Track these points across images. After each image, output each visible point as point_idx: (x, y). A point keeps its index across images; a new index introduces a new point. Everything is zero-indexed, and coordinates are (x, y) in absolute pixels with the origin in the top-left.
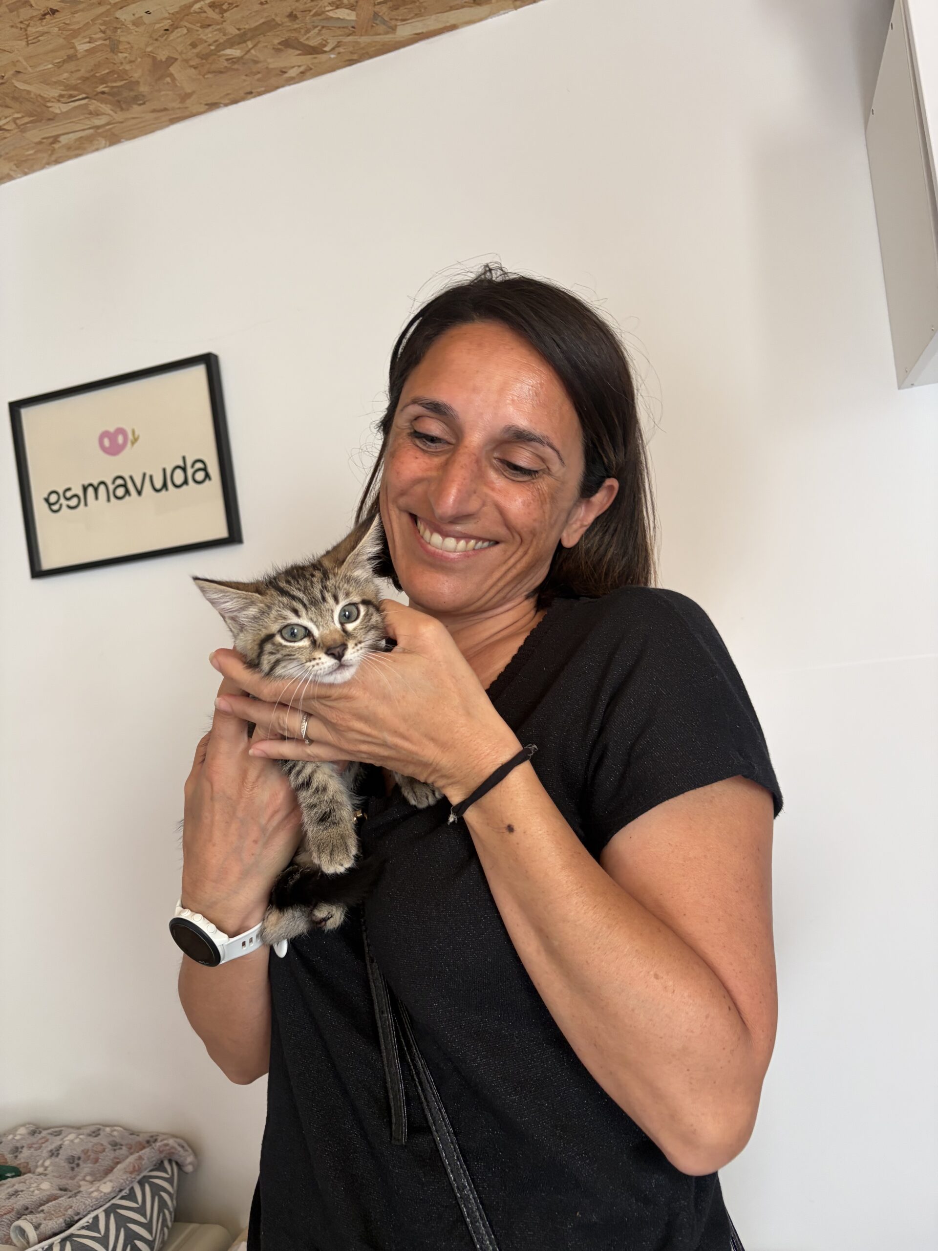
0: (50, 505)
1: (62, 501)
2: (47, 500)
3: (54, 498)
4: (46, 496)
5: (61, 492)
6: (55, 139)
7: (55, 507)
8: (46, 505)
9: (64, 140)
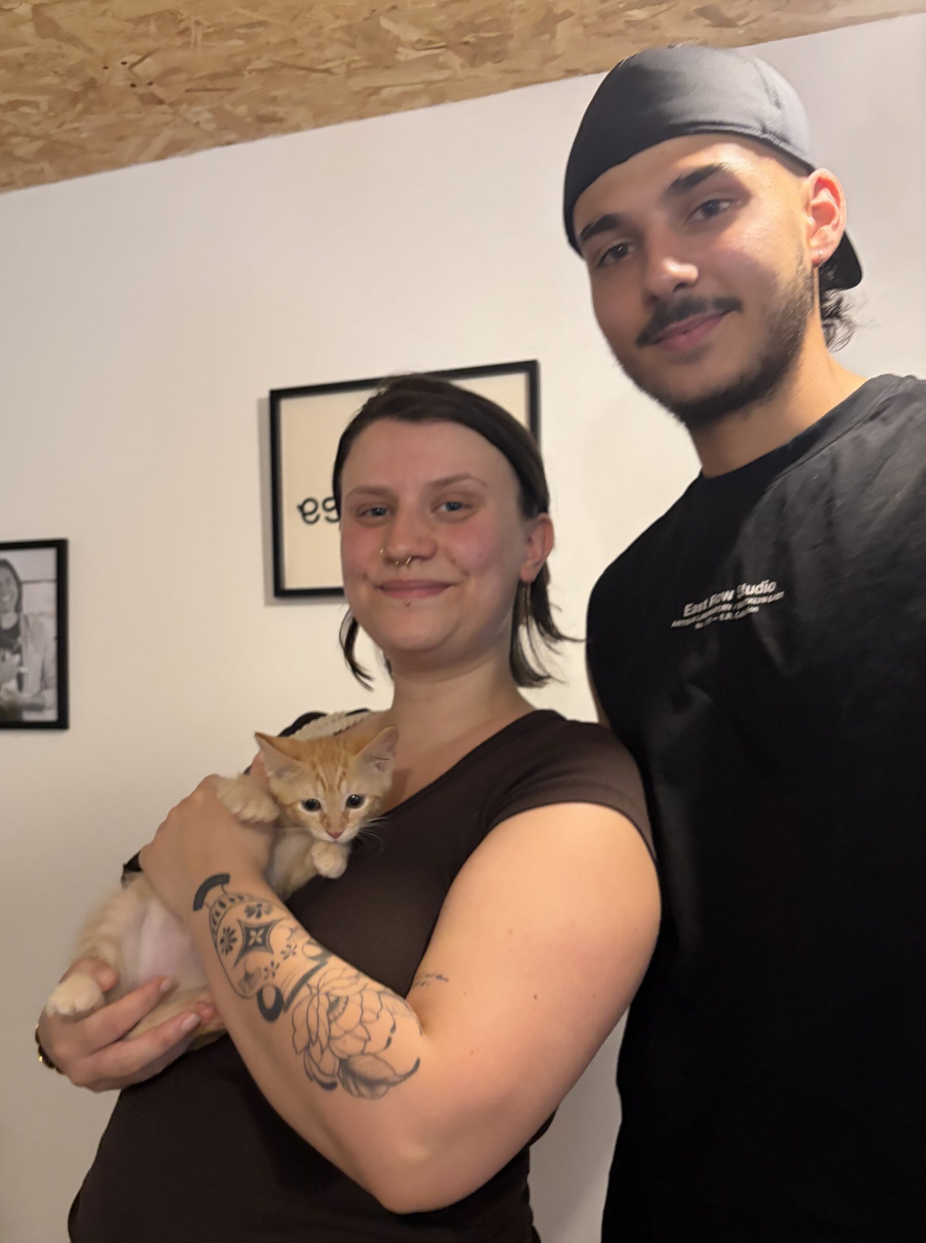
0: (304, 515)
1: (320, 510)
2: (301, 508)
3: (309, 507)
4: (300, 502)
5: (320, 500)
6: (377, 90)
7: (311, 518)
8: (298, 515)
9: (385, 93)
